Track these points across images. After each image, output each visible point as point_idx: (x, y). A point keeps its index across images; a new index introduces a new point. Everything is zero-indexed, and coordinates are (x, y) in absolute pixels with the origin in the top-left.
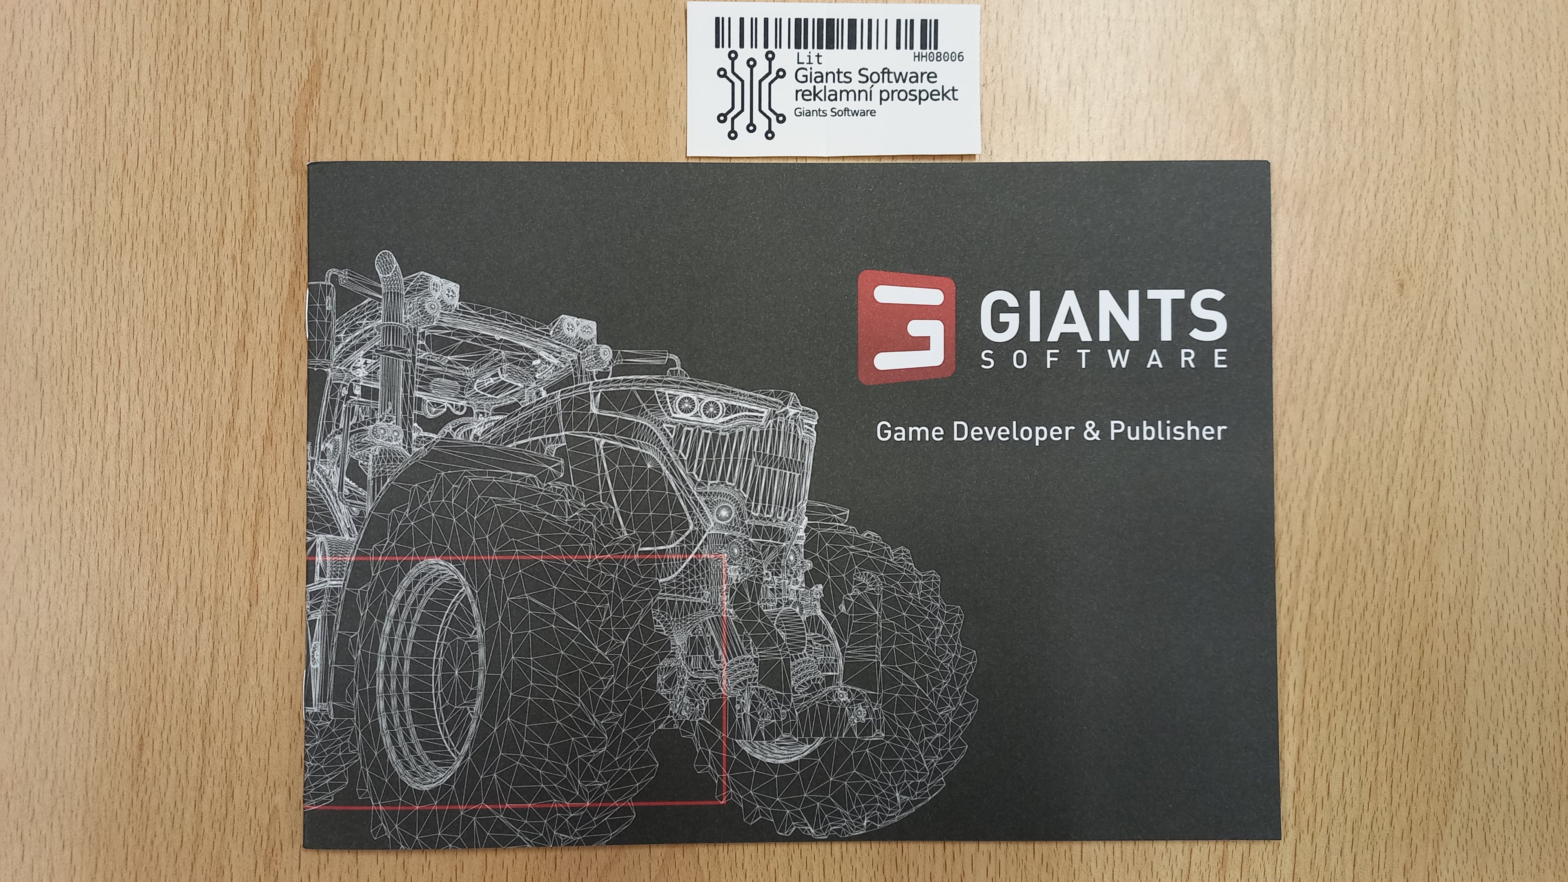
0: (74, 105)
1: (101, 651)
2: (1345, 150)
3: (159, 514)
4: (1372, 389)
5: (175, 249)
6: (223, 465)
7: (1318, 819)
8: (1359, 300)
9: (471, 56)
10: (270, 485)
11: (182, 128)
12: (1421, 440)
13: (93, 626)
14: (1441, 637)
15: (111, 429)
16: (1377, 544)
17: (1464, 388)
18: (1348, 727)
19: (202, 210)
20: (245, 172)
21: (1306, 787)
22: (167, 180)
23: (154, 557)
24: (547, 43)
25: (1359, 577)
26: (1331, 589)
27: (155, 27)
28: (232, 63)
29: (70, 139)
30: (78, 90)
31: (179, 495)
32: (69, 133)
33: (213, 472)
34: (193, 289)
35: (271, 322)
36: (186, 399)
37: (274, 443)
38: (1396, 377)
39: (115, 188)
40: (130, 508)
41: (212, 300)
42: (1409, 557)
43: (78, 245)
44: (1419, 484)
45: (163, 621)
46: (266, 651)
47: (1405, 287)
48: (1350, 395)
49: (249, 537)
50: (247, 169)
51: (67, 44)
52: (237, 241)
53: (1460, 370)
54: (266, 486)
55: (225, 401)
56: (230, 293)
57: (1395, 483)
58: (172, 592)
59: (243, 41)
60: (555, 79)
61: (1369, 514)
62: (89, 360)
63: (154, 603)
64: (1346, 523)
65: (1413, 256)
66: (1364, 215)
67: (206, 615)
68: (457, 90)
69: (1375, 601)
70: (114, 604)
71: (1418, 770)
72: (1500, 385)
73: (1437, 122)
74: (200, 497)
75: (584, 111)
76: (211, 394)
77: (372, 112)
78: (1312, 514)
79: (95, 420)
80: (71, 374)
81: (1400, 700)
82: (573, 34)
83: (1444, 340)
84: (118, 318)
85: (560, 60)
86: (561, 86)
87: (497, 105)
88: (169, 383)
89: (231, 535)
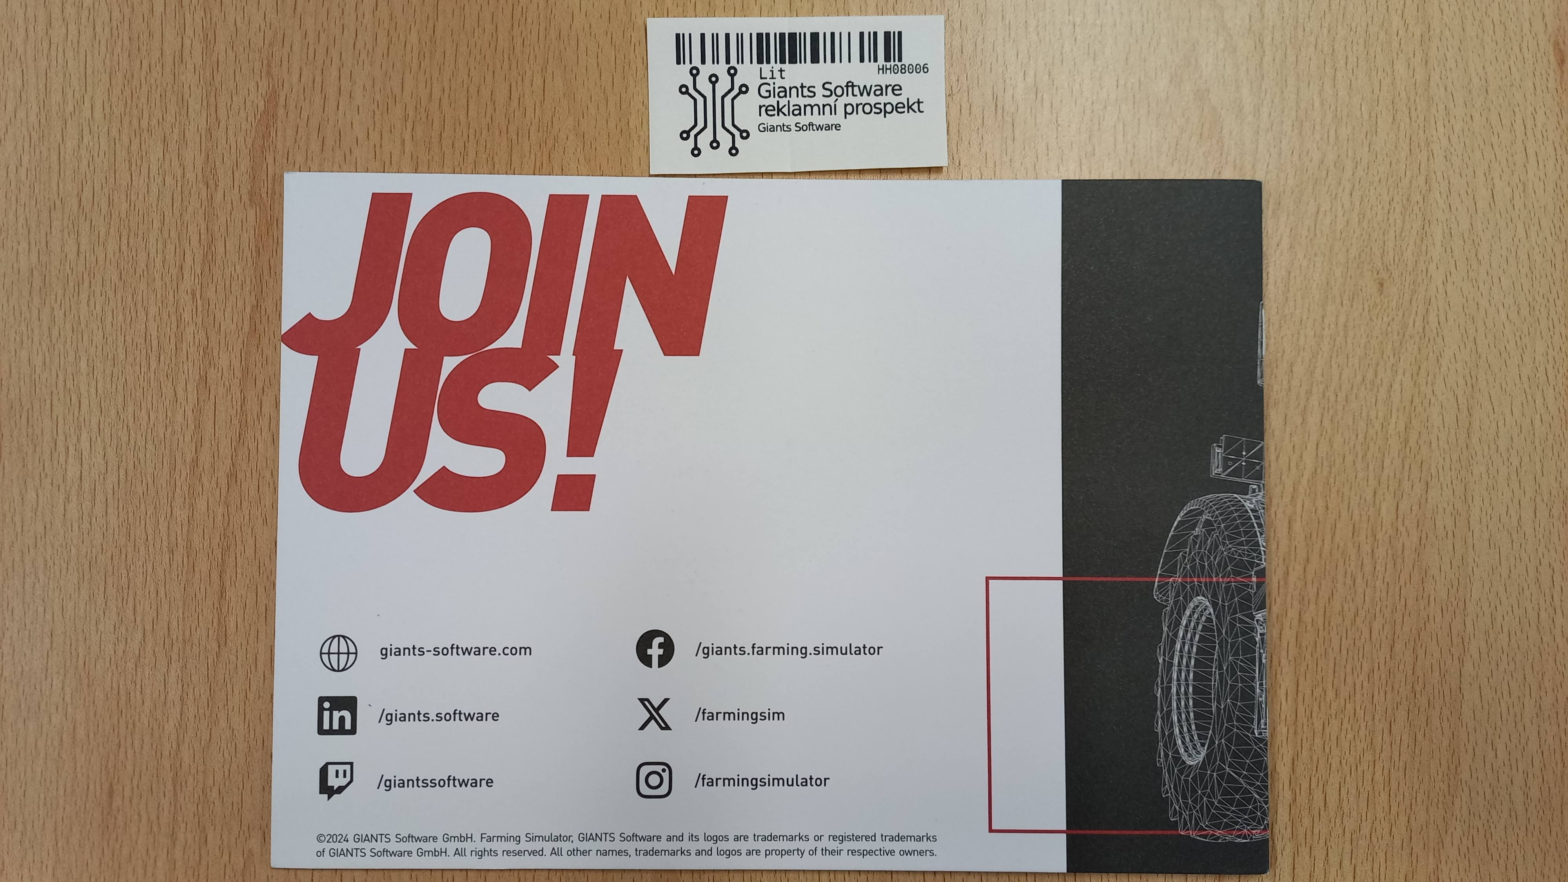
0: (27, 144)
1: (68, 698)
2: (1318, 149)
3: (124, 556)
4: (1355, 390)
5: (133, 286)
6: (187, 503)
7: (1316, 831)
8: (1338, 300)
9: (429, 81)
10: (235, 523)
11: (138, 164)
12: (1407, 441)
13: (58, 673)
14: (1434, 640)
15: (73, 471)
16: (1366, 548)
17: (1448, 386)
18: (1343, 736)
19: (160, 246)
20: (203, 206)
21: (1302, 799)
22: (123, 216)
23: (120, 600)
24: (506, 66)
25: (1349, 582)
26: (1320, 593)
27: (107, 62)
28: (186, 96)
29: (24, 177)
30: (31, 129)
31: (144, 536)
32: (23, 171)
33: (177, 512)
34: (153, 326)
35: (233, 356)
36: (149, 438)
37: (238, 480)
38: (1379, 377)
39: (71, 226)
40: (94, 550)
41: (173, 336)
42: (1399, 560)
43: (34, 285)
44: (1406, 485)
45: (131, 665)
46: (236, 692)
47: (1385, 286)
48: (1333, 398)
49: (215, 575)
50: (205, 203)
51: (19, 82)
52: (196, 276)
53: (1444, 369)
54: (231, 524)
55: (188, 438)
56: (190, 329)
57: (1382, 486)
58: (139, 636)
59: (197, 73)
60: (515, 103)
61: (1356, 517)
62: (48, 402)
63: (121, 647)
64: (1333, 527)
65: (1391, 254)
66: (1340, 214)
67: (175, 657)
68: (416, 116)
69: (1366, 607)
70: (80, 649)
71: (1416, 778)
72: (1485, 383)
73: (1411, 118)
74: (165, 538)
75: (545, 133)
76: (174, 432)
77: (329, 142)
78: (1298, 519)
79: (55, 463)
80: (30, 416)
81: (1395, 707)
82: (532, 56)
83: (1427, 339)
84: (77, 359)
85: (520, 82)
86: (521, 109)
87: (457, 130)
88: (131, 424)
89: (197, 576)
